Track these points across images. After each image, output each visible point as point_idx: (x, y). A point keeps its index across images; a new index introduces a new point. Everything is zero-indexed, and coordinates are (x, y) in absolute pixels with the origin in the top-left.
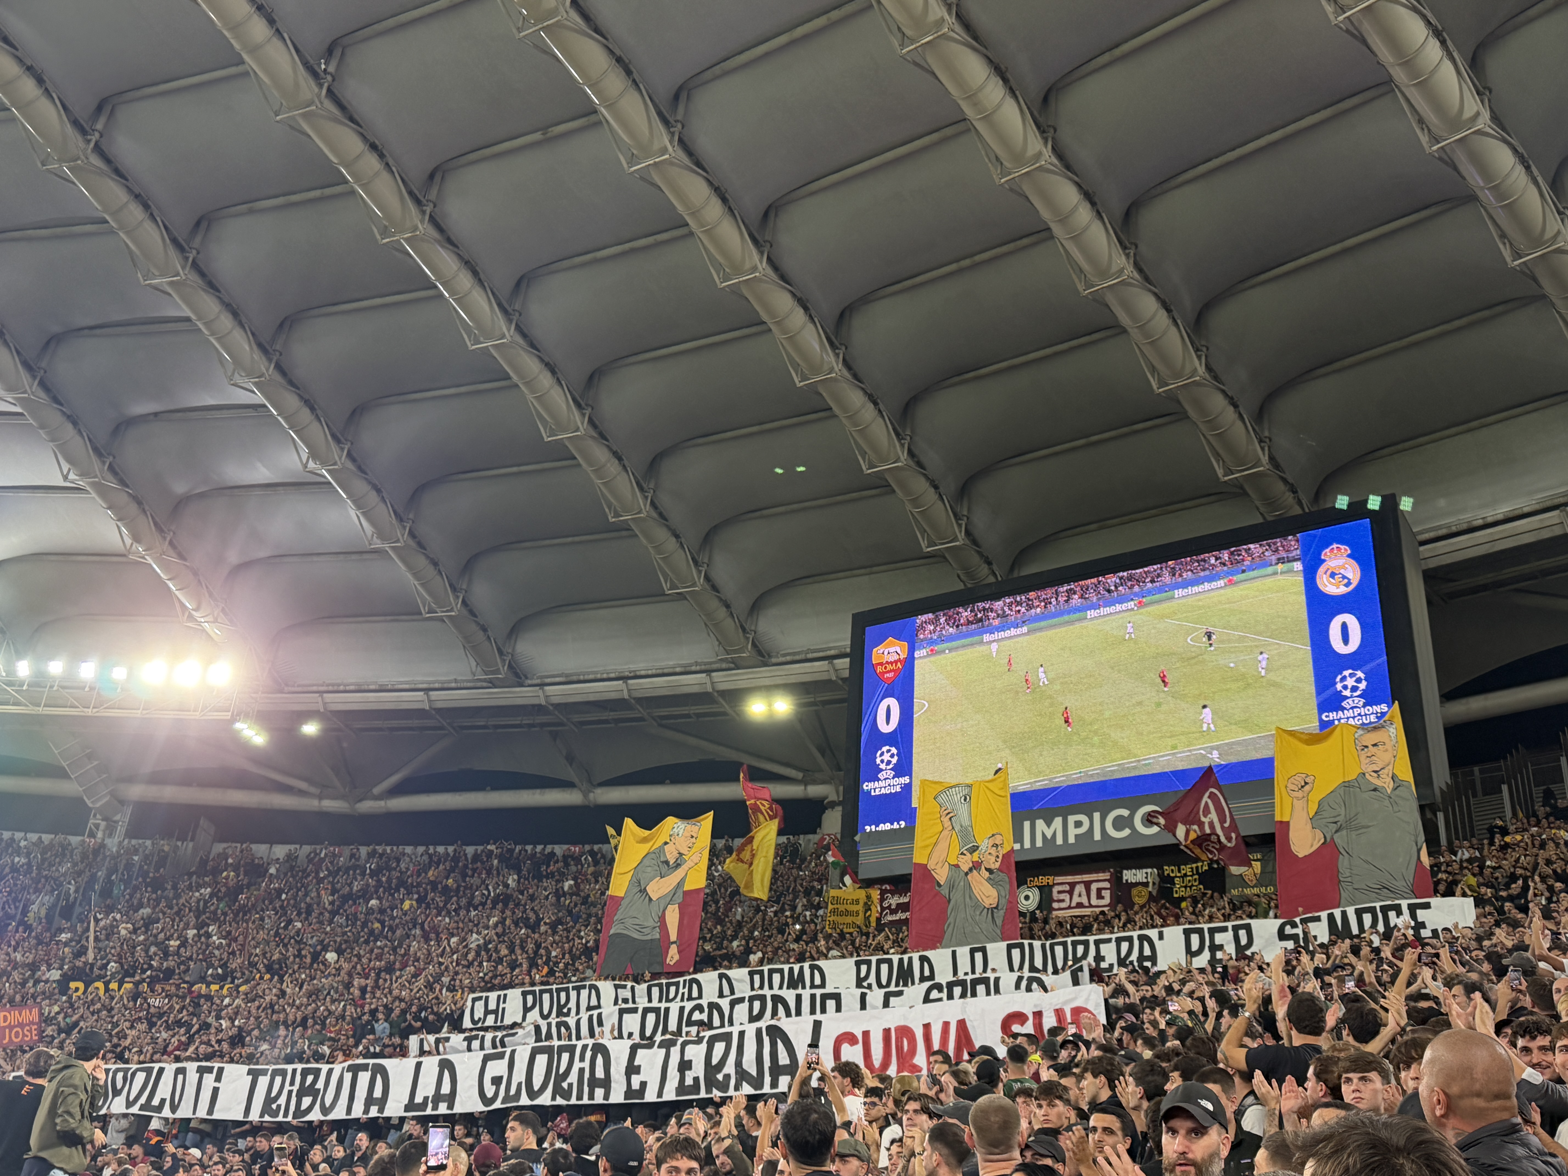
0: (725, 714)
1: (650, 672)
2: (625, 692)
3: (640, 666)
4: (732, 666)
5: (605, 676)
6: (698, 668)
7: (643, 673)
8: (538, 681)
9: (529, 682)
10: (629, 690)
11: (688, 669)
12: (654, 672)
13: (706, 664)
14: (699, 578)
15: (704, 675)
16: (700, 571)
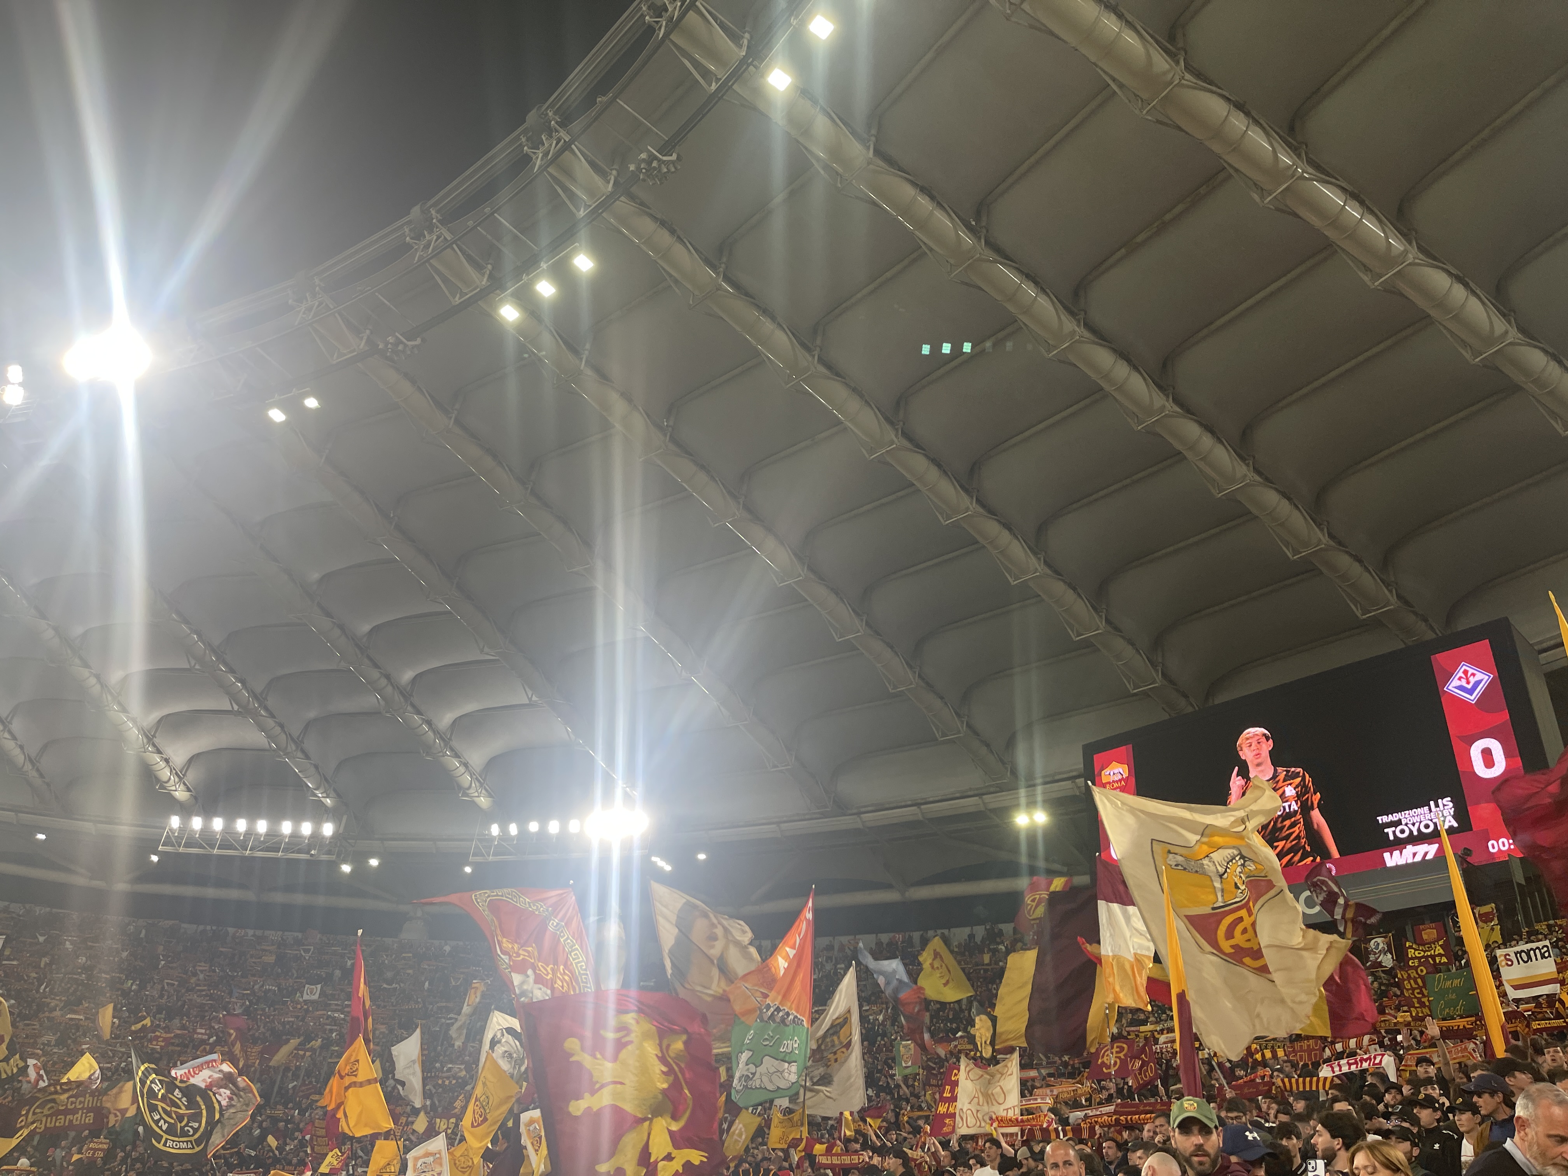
0: (998, 826)
1: (937, 799)
2: (920, 815)
3: (929, 794)
4: (998, 789)
5: (903, 804)
6: (972, 793)
7: (931, 799)
8: (855, 811)
9: (850, 812)
10: (922, 814)
11: (965, 794)
12: (940, 798)
13: (977, 789)
14: (962, 727)
15: (977, 798)
16: (963, 722)
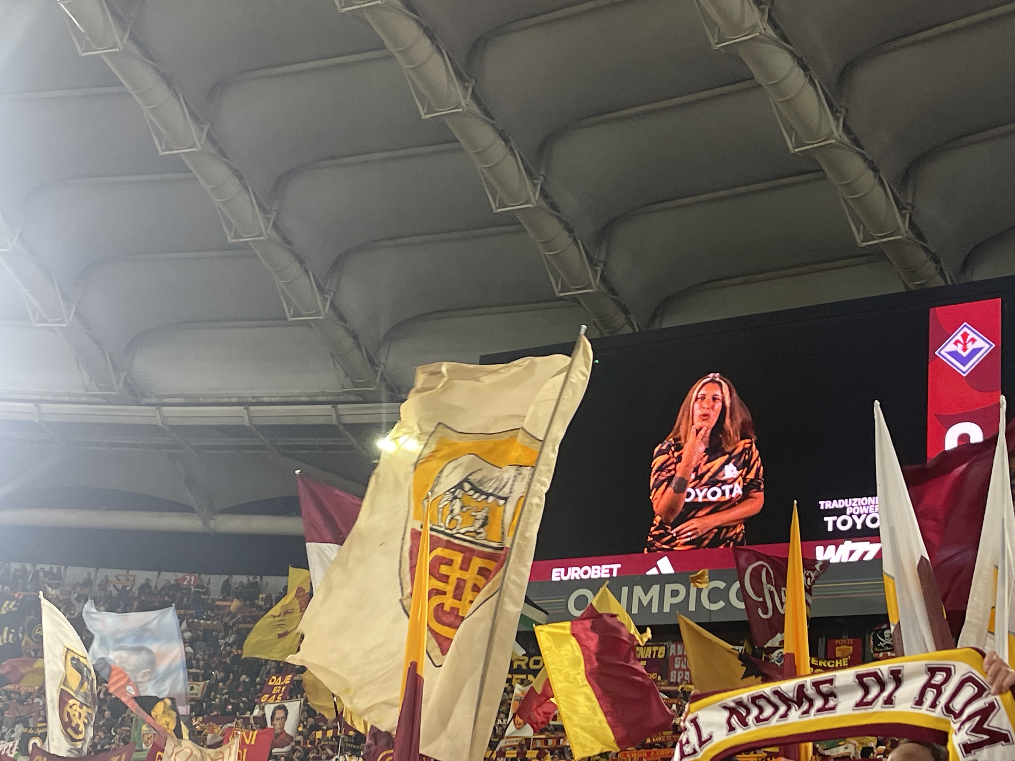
0: (351, 448)
1: (274, 400)
2: (246, 418)
3: (264, 392)
4: (360, 399)
5: (226, 400)
6: (324, 399)
7: (266, 399)
8: (155, 401)
9: (147, 401)
10: (250, 417)
11: (314, 399)
12: (278, 399)
13: (332, 394)
14: (324, 307)
15: (330, 407)
16: (326, 300)
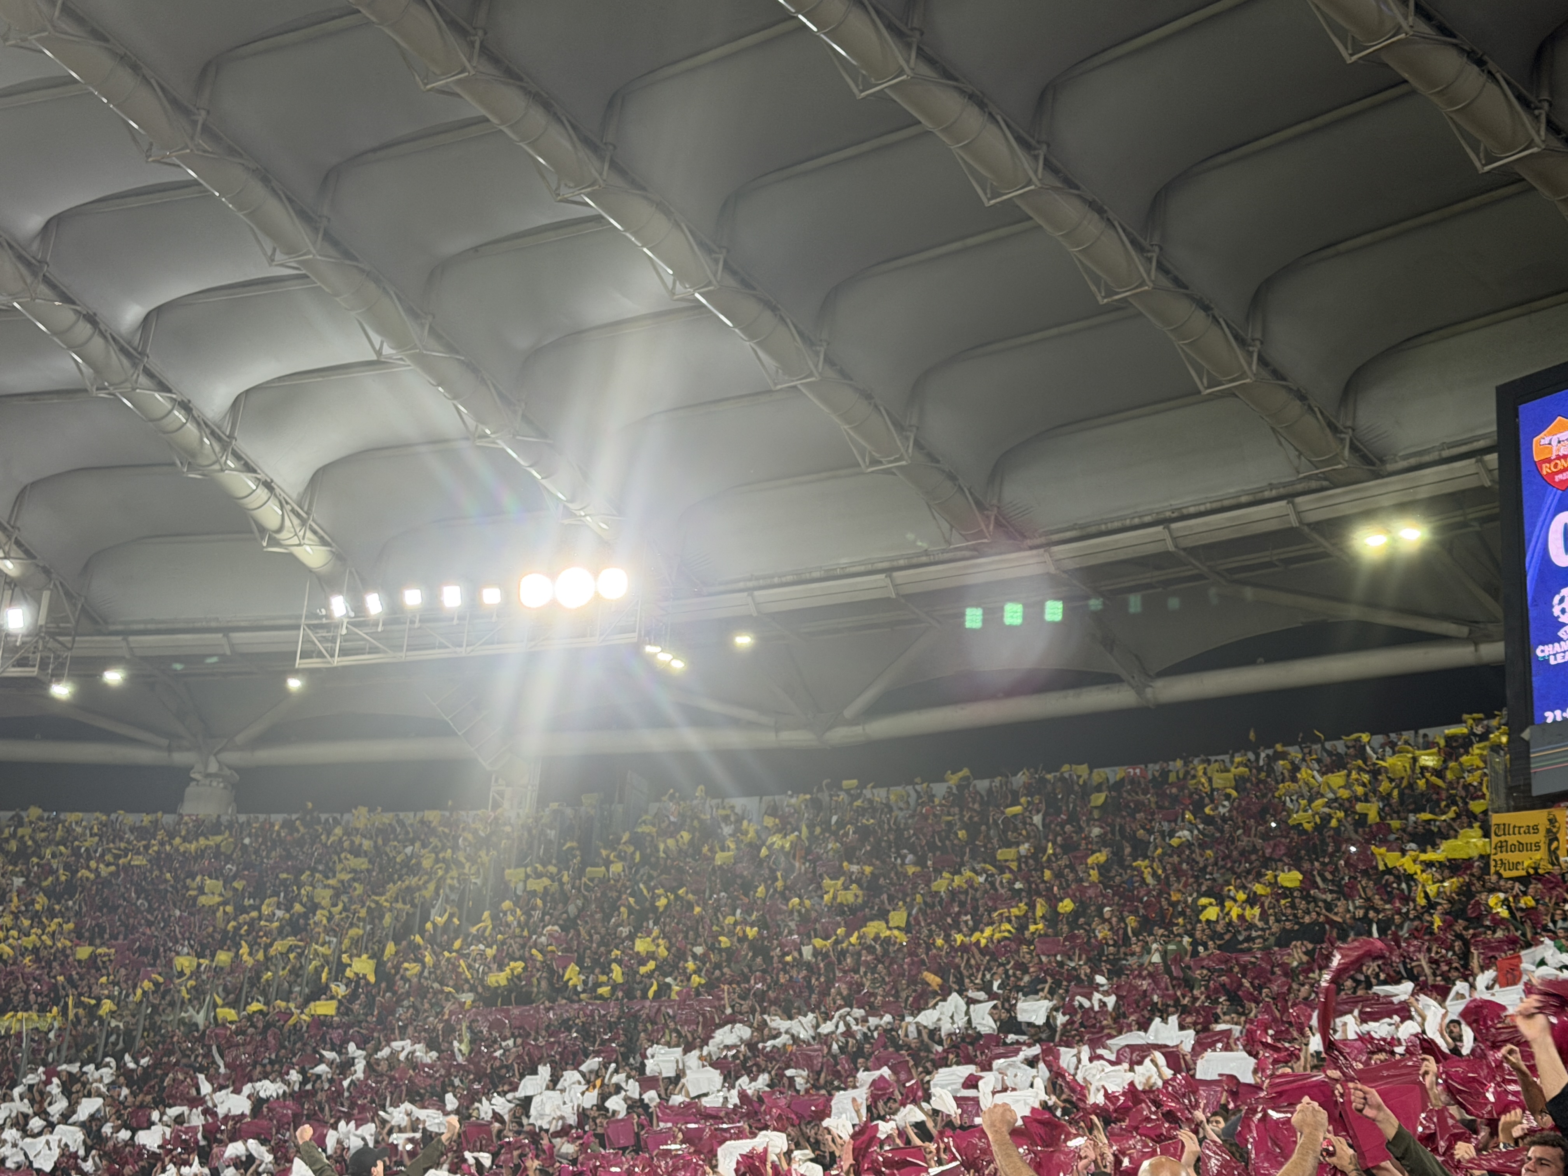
0: (1325, 555)
1: (1202, 508)
2: (1169, 542)
3: (1186, 500)
4: (1325, 483)
5: (1136, 521)
6: (1274, 493)
7: (1192, 510)
8: (1042, 540)
9: (1030, 542)
10: (1174, 539)
11: (1259, 496)
12: (1208, 507)
13: (1284, 485)
14: (1250, 365)
15: (1283, 503)
16: (1250, 354)
